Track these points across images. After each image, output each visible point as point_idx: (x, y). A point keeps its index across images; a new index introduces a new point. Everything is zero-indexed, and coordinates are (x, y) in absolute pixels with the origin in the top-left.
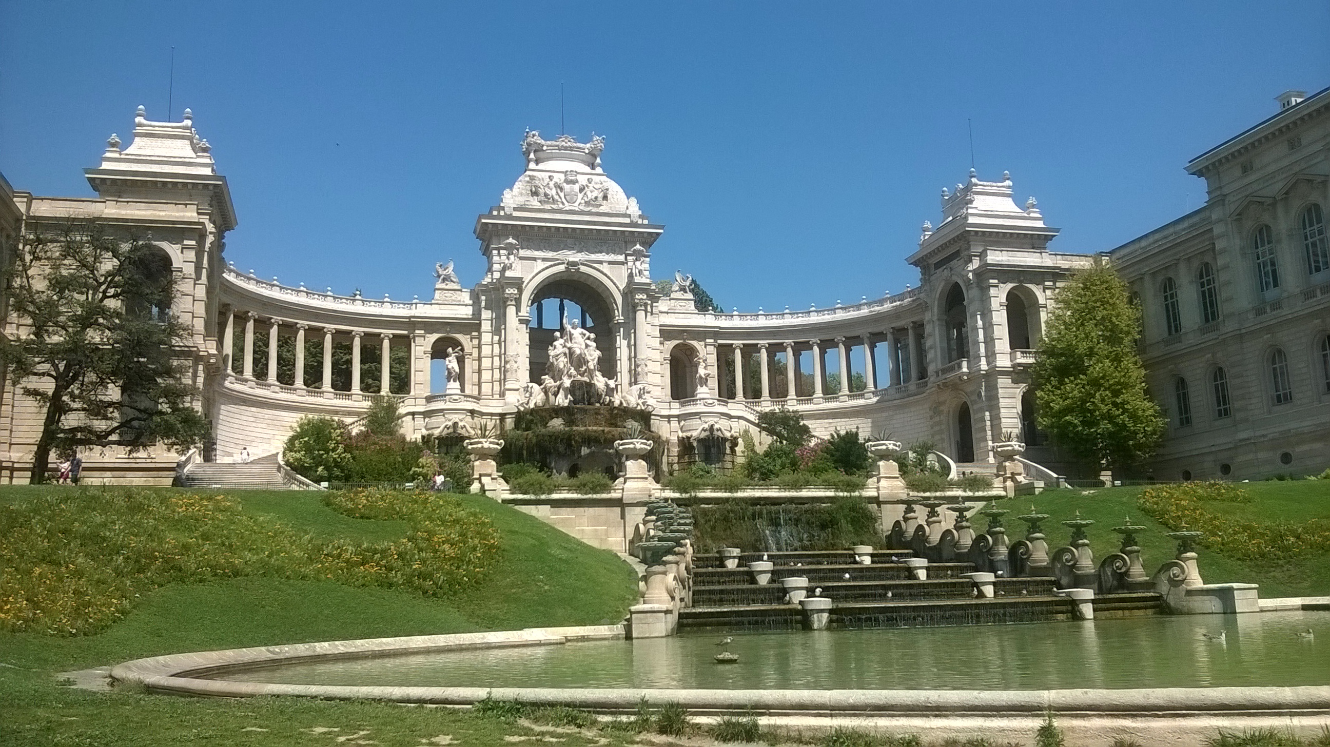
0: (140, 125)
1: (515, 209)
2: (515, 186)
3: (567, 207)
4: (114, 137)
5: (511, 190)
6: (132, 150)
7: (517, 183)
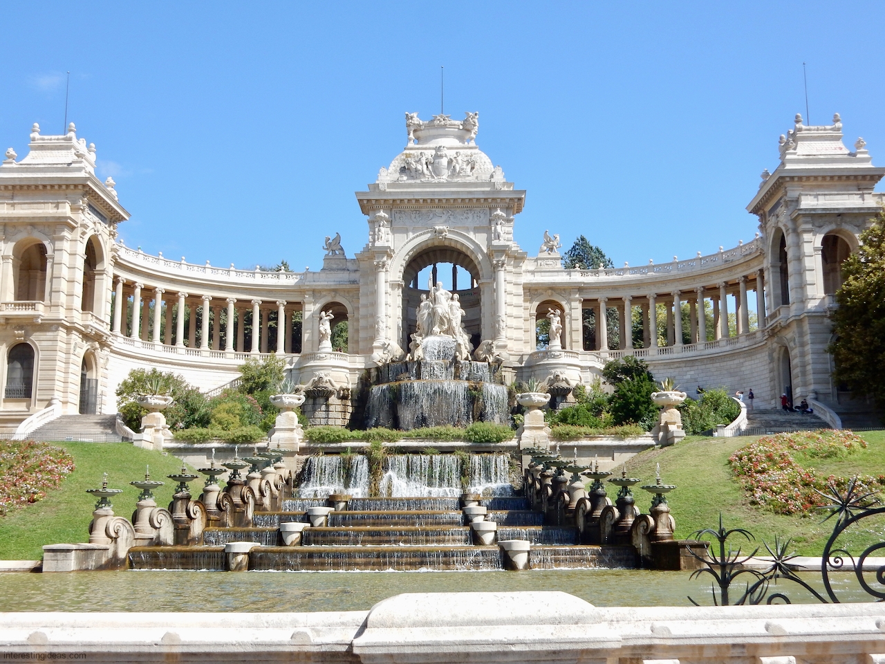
0: (34, 139)
1: (390, 186)
2: (392, 165)
3: (436, 180)
4: (11, 151)
5: (388, 169)
6: (27, 160)
7: (393, 162)
